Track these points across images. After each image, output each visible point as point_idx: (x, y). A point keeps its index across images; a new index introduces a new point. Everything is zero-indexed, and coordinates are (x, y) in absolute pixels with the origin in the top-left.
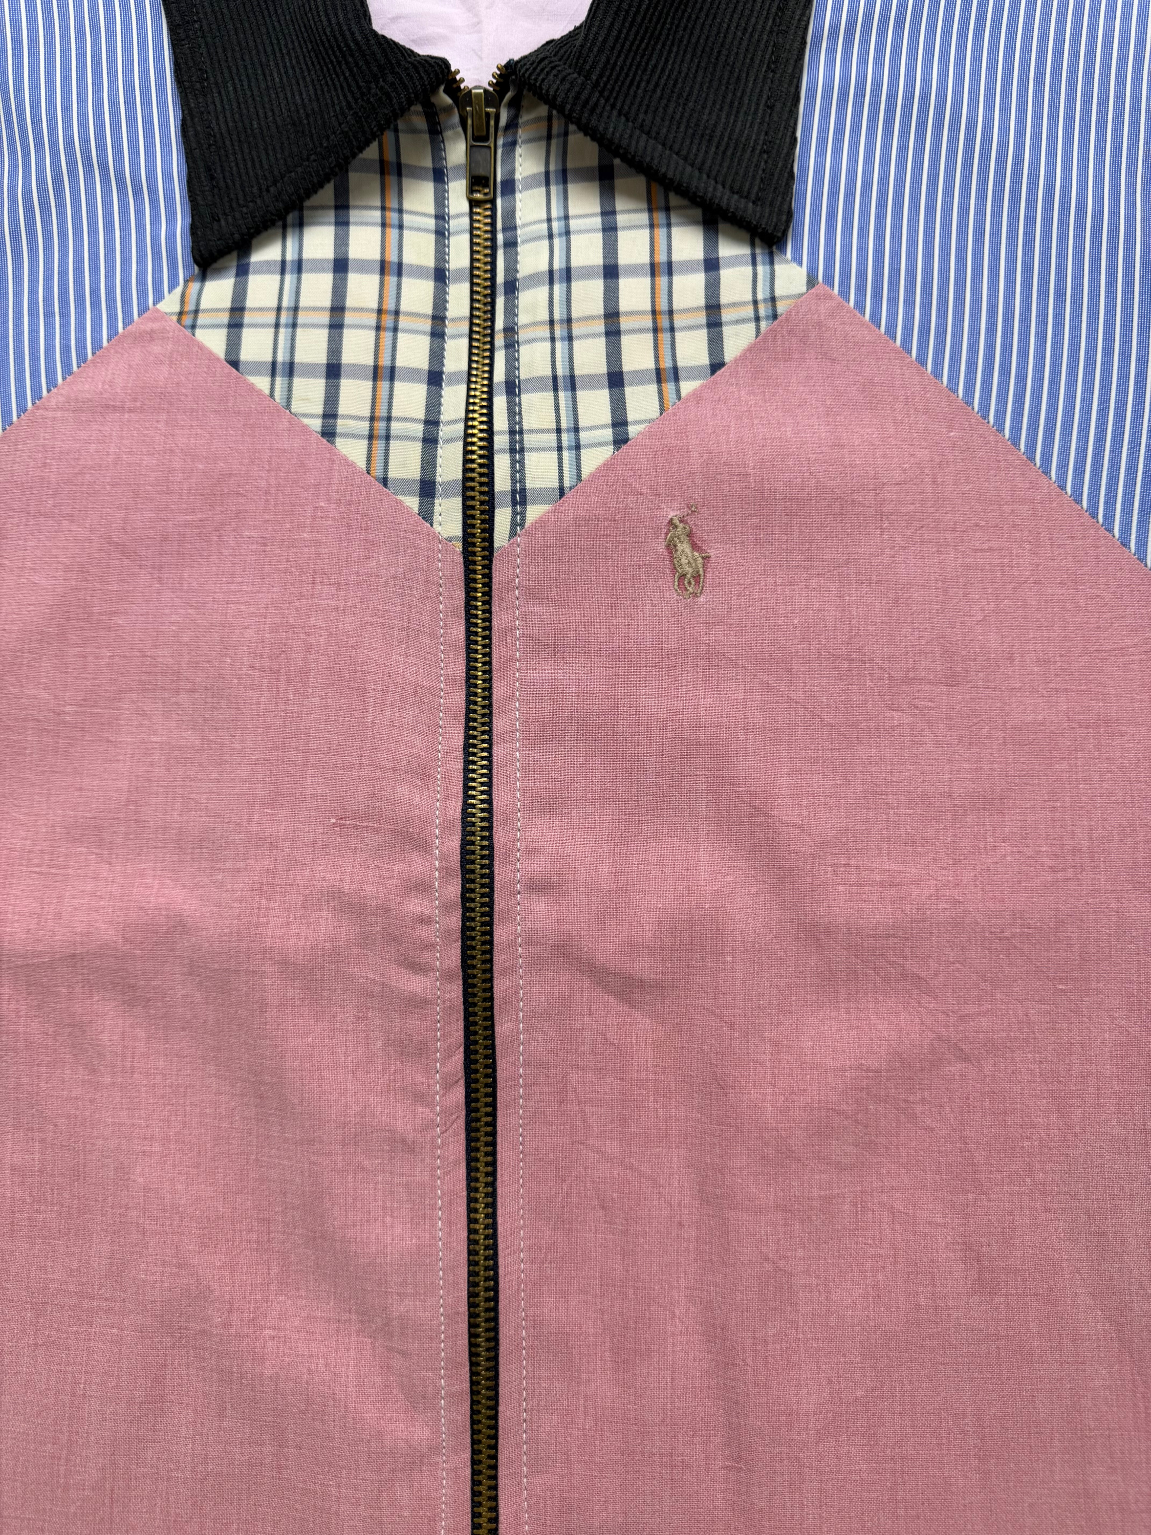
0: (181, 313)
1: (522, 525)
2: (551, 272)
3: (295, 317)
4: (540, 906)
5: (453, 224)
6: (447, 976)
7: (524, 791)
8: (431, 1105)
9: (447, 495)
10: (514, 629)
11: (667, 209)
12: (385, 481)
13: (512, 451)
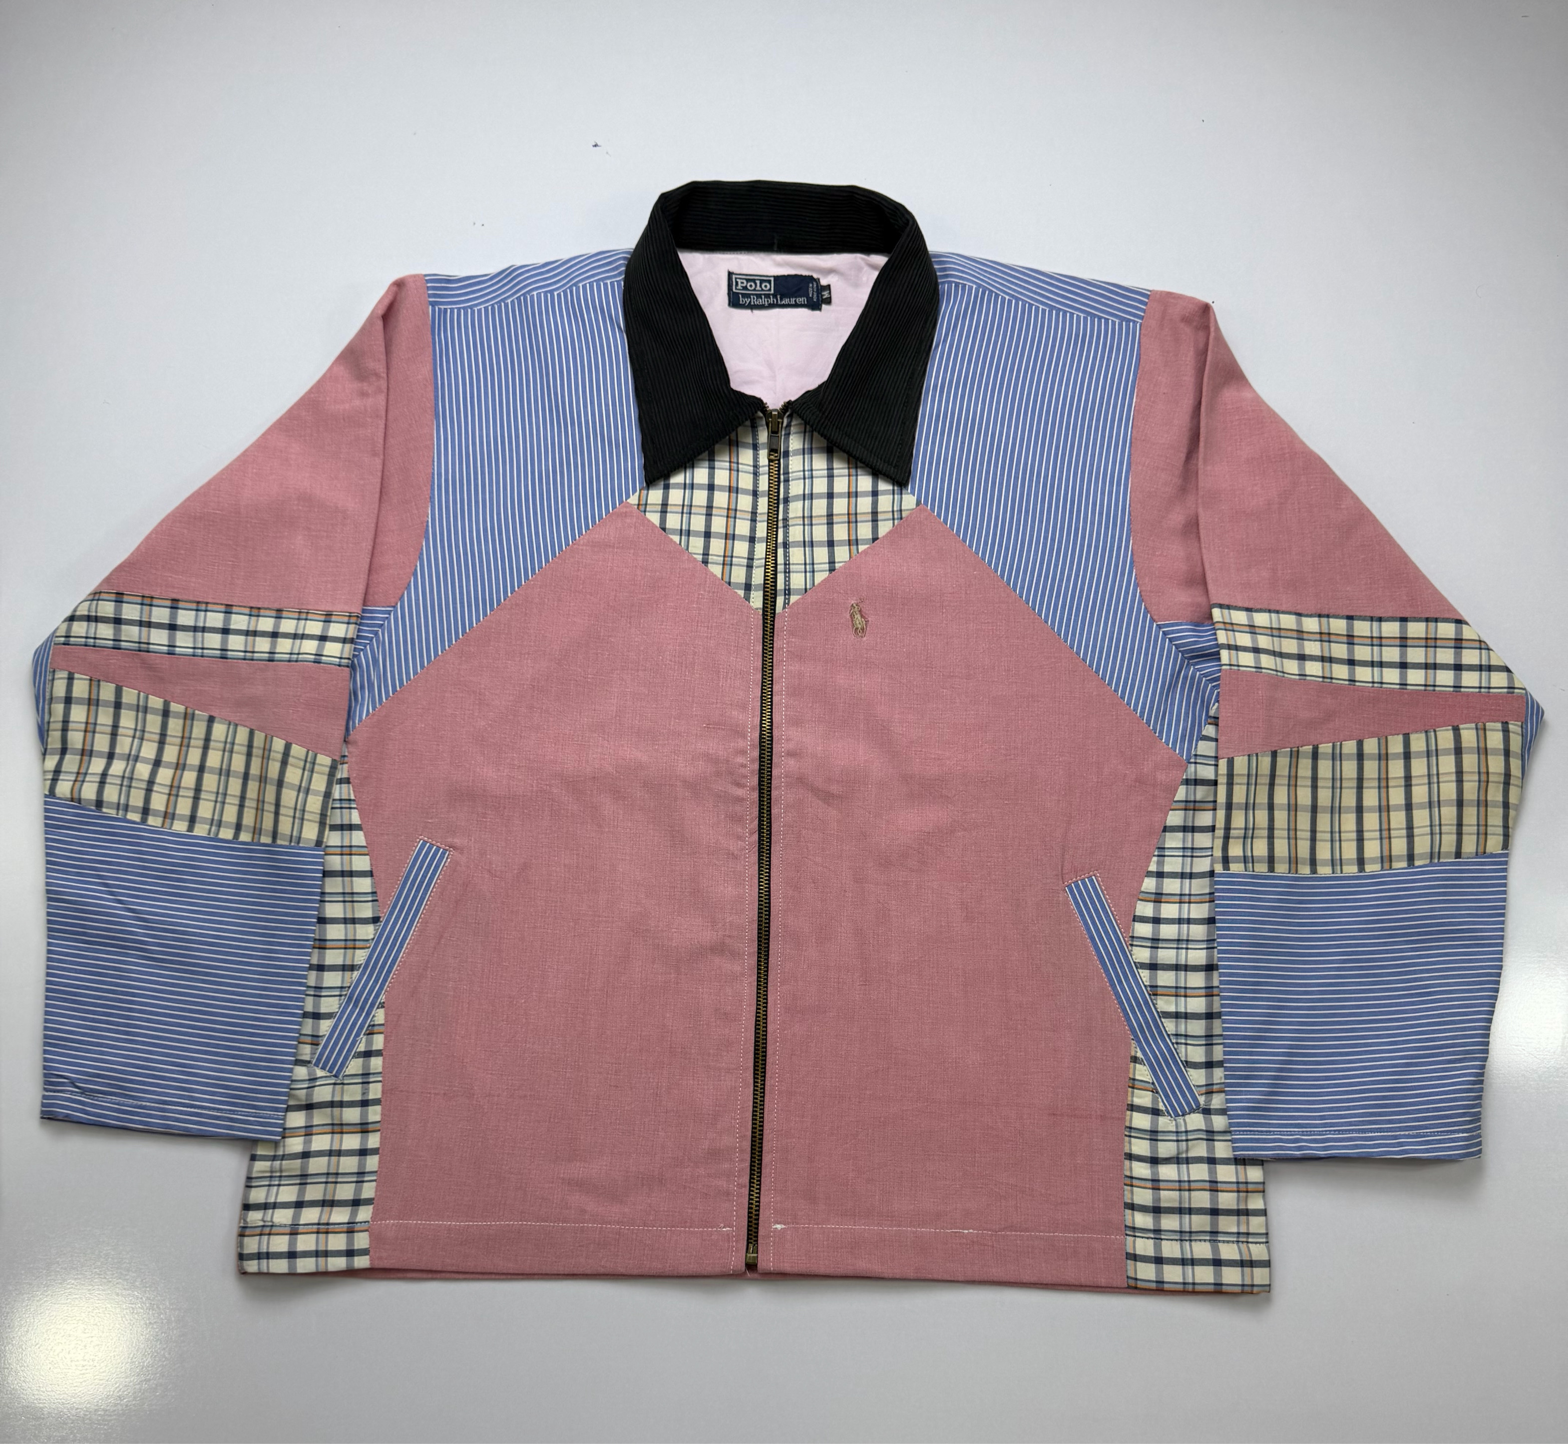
0: (639, 505)
1: (788, 604)
2: (804, 495)
3: (691, 509)
4: (792, 762)
5: (761, 470)
6: (753, 789)
7: (786, 715)
8: (744, 841)
9: (756, 590)
10: (783, 648)
11: (856, 468)
12: (729, 583)
13: (785, 572)
